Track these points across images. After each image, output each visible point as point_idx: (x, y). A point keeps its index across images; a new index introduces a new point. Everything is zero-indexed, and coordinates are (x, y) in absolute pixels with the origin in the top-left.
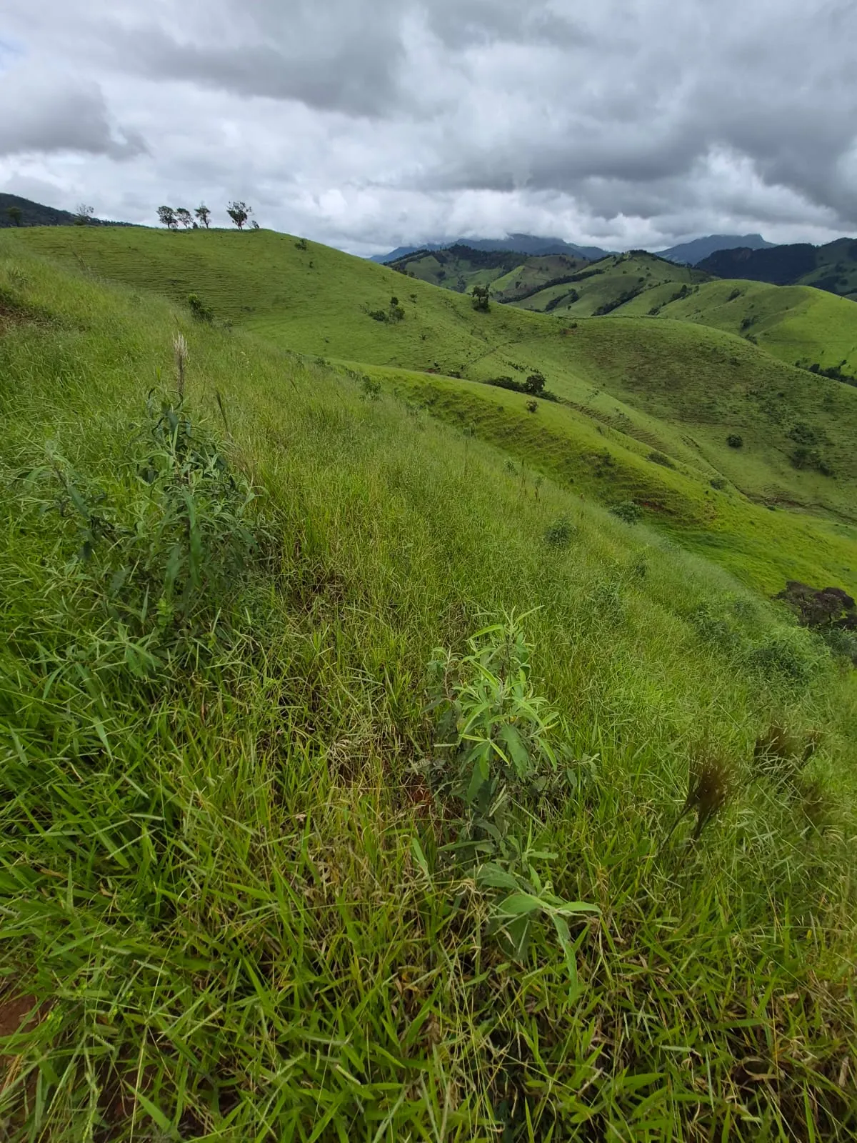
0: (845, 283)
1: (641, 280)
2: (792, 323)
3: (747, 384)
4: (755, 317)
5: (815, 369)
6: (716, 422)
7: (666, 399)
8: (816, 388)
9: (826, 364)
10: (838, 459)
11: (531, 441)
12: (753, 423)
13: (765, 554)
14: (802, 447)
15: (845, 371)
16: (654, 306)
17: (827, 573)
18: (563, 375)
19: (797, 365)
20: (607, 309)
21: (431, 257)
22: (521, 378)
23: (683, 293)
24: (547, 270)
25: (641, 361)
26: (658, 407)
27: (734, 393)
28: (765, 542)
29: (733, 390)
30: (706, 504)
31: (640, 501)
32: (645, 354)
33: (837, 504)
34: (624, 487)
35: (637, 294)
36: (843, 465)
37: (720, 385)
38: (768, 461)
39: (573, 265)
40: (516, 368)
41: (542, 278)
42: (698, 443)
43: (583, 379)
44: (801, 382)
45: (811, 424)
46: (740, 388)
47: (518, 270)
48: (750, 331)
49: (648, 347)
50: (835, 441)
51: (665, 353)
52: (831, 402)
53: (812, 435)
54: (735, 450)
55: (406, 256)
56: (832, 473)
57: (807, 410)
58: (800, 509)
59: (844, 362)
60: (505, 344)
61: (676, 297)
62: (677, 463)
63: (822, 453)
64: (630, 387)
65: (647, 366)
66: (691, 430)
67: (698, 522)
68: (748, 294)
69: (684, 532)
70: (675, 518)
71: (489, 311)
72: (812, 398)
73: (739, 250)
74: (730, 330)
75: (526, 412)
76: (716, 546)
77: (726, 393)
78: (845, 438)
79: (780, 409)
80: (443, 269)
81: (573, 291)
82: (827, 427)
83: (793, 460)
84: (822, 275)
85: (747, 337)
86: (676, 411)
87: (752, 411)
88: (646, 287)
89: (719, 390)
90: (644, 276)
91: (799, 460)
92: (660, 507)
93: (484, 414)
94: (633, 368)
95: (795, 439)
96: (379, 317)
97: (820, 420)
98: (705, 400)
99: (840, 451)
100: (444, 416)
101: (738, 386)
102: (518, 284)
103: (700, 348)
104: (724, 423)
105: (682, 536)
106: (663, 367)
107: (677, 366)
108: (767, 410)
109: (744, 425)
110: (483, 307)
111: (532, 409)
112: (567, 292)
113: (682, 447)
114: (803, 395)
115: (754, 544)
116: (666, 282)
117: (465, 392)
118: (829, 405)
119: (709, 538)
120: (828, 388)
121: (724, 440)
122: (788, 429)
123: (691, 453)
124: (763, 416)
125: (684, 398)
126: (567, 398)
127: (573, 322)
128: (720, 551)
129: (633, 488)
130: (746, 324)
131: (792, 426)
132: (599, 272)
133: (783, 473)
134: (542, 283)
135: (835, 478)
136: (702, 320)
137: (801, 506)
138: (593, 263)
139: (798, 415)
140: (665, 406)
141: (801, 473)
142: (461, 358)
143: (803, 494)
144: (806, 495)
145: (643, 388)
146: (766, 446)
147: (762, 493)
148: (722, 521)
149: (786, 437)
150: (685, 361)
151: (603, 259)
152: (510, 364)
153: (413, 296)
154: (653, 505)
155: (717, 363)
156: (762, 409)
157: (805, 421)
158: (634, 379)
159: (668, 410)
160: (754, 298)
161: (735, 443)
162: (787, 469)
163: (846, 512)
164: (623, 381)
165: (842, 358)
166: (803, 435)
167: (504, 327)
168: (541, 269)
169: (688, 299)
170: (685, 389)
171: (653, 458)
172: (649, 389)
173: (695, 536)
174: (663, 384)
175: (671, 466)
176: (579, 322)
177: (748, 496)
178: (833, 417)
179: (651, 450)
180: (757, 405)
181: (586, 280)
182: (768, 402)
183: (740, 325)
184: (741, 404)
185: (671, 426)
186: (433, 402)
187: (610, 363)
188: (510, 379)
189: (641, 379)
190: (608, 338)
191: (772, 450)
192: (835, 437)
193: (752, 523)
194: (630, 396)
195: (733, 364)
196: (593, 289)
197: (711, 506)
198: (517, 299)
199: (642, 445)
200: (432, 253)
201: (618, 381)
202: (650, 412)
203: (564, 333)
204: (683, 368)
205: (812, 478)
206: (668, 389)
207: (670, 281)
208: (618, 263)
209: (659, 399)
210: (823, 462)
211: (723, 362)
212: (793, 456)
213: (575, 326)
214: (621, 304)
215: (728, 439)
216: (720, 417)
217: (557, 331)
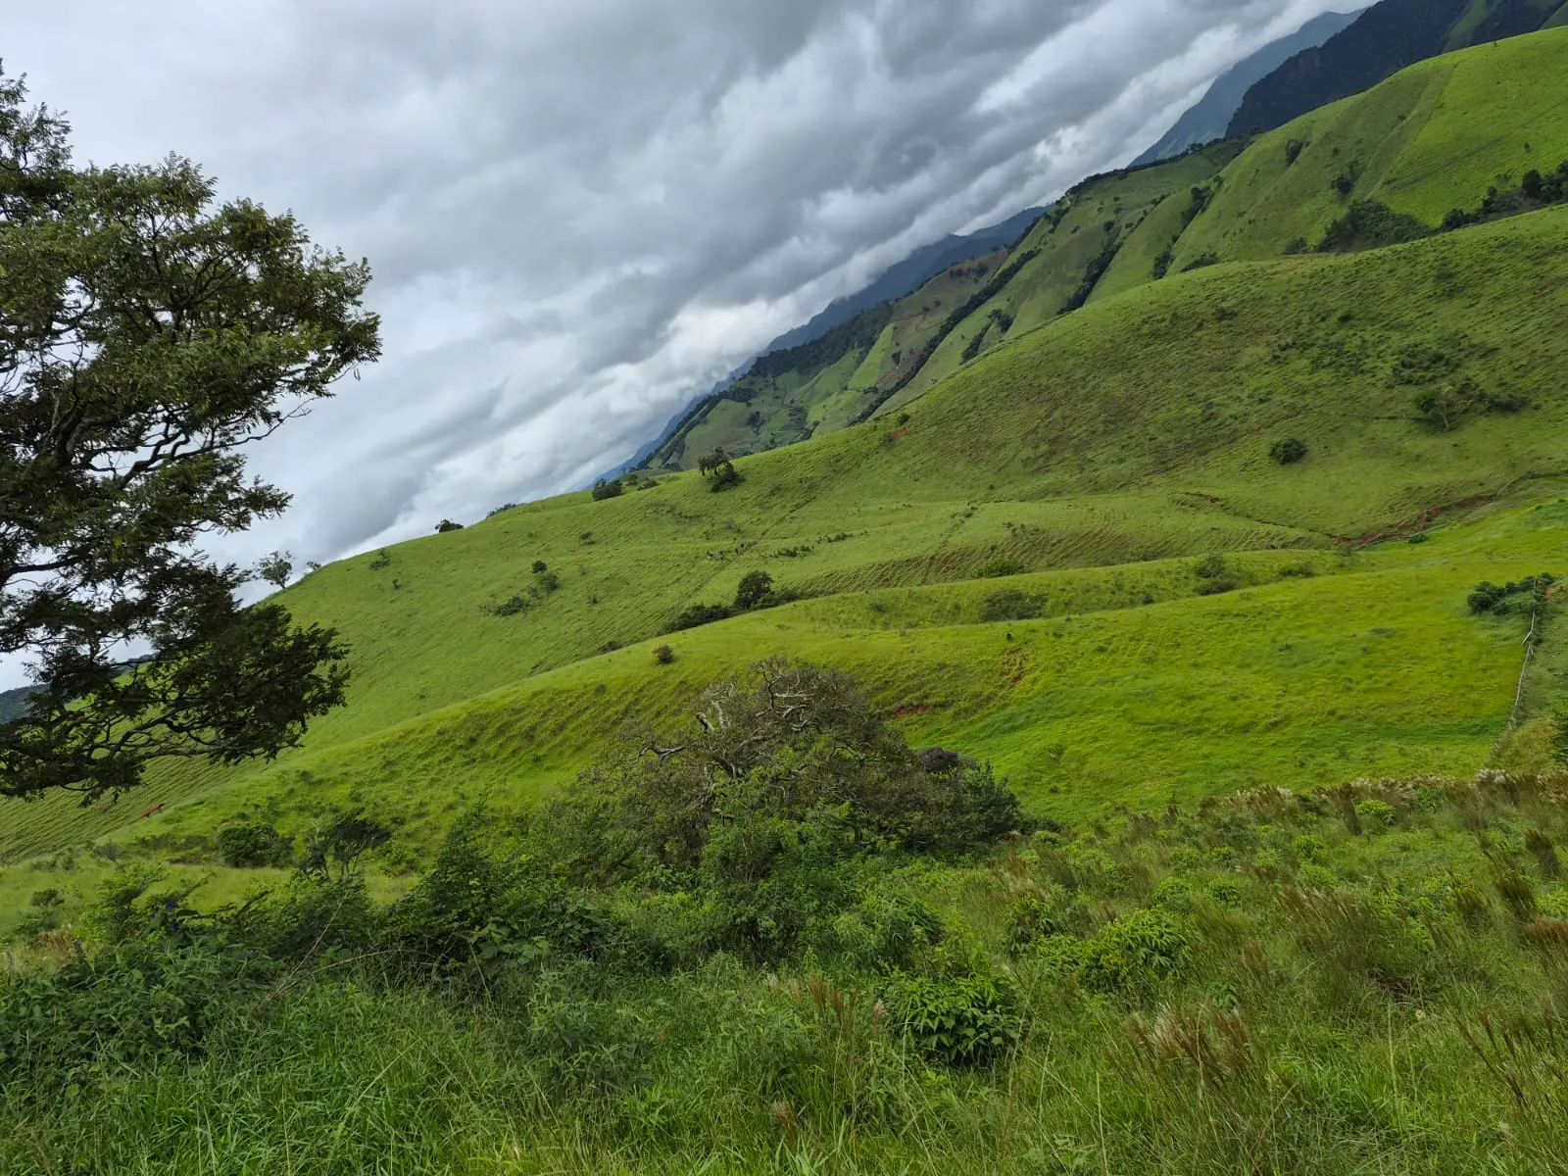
1: (1109, 226)
3: (1267, 337)
4: (1353, 164)
6: (1233, 438)
7: (1117, 449)
8: (1407, 269)
10: (1523, 370)
12: (1308, 399)
13: (1107, 698)
14: (1429, 389)
16: (1161, 249)
20: (1078, 301)
21: (723, 403)
23: (1200, 200)
24: (938, 304)
25: (1042, 412)
26: (1106, 472)
27: (1247, 368)
29: (1245, 359)
31: (890, 714)
32: (1044, 396)
35: (1114, 253)
36: (1538, 374)
37: (1213, 369)
38: (1377, 450)
39: (982, 270)
41: (932, 326)
42: (1215, 493)
43: (946, 498)
44: (1373, 275)
45: (1431, 337)
46: (1253, 352)
47: (886, 335)
48: (1357, 192)
49: (1043, 381)
50: (1493, 341)
51: (1080, 373)
52: (1450, 276)
53: (1439, 358)
54: (1296, 467)
55: (681, 425)
56: (1524, 403)
57: (1410, 315)
58: (1487, 508)
60: (782, 520)
61: (1189, 216)
63: (1482, 377)
64: (1038, 466)
65: (1057, 414)
66: (1191, 478)
67: (989, 699)
68: (1316, 137)
70: (950, 712)
71: (743, 480)
72: (1408, 291)
73: (1292, 62)
75: (651, 670)
76: (1016, 728)
77: (1231, 375)
78: (1511, 325)
79: (1352, 344)
80: (753, 410)
81: (997, 314)
82: (1464, 324)
83: (1430, 421)
86: (1146, 460)
87: (1299, 378)
88: (1124, 232)
89: (1214, 377)
90: (1112, 217)
91: (1435, 418)
92: (921, 705)
93: (569, 713)
94: (1034, 431)
95: (1409, 382)
96: (514, 607)
97: (1449, 317)
98: (1194, 410)
99: (1516, 354)
100: (494, 752)
101: (1250, 350)
102: (896, 357)
103: (1146, 329)
104: (1250, 431)
106: (1087, 398)
107: (1114, 385)
108: (1326, 361)
109: (1294, 411)
110: (730, 480)
111: (665, 660)
112: (985, 322)
113: (1176, 518)
114: (1389, 294)
115: (1092, 690)
116: (1155, 203)
117: (535, 695)
118: (1449, 284)
119: (1009, 719)
120: (1431, 256)
121: (1265, 461)
122: (1385, 371)
124: (1324, 376)
125: (1151, 429)
127: (900, 412)
128: (1022, 734)
130: (1345, 187)
131: (1392, 361)
132: (1030, 256)
133: (1417, 458)
135: (1537, 408)
137: (1486, 499)
138: (1012, 248)
139: (1395, 336)
140: (1121, 461)
141: (1457, 437)
143: (1483, 472)
144: (1490, 473)
145: (1068, 454)
146: (1359, 425)
147: (1388, 519)
148: (1034, 675)
149: (1389, 387)
150: (1125, 365)
151: (1029, 230)
152: (779, 554)
153: (585, 537)
154: (912, 708)
155: (1189, 335)
156: (1317, 365)
157: (1414, 338)
158: (1044, 448)
159: (1129, 467)
160: (1329, 137)
161: (1290, 454)
162: (1425, 444)
164: (1025, 462)
166: (1414, 365)
167: (777, 490)
168: (926, 310)
169: (1214, 207)
170: (1146, 414)
172: (1076, 451)
174: (1101, 427)
176: (909, 410)
178: (1467, 302)
180: (1305, 362)
181: (1012, 283)
182: (1321, 347)
183: (1333, 193)
184: (1273, 376)
185: (1147, 491)
186: (472, 741)
187: (988, 445)
188: (699, 608)
189: (1053, 441)
190: (969, 406)
191: (1374, 425)
192: (1490, 332)
194: (1048, 479)
195: (1220, 319)
196: (1028, 290)
197: (1016, 657)
198: (902, 384)
200: (723, 395)
201: (1017, 466)
202: (1096, 488)
204: (1125, 381)
205: (1485, 435)
206: (1114, 431)
207: (1163, 198)
208: (1056, 223)
209: (1103, 457)
210: (1493, 391)
211: (1200, 326)
212: (1421, 414)
213: (905, 418)
214: (1092, 285)
215: (1273, 454)
216: (1236, 424)
217: (876, 443)
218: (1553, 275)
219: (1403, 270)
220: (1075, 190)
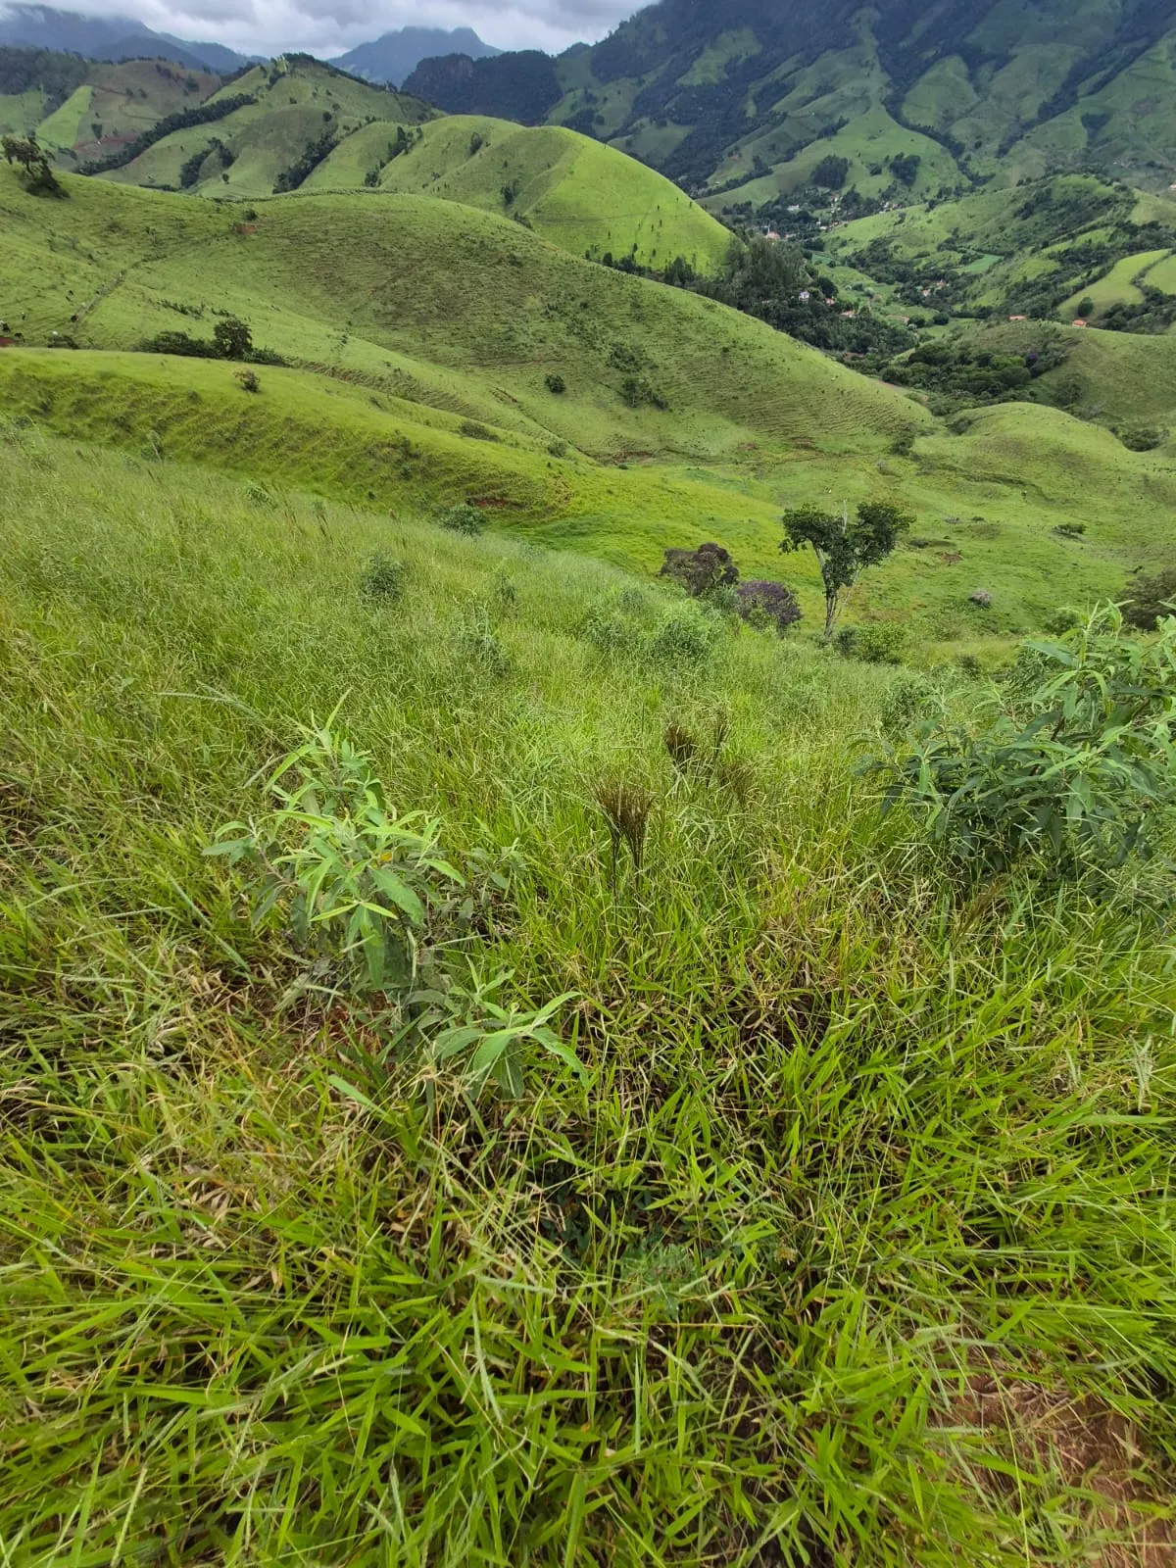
0: (601, 121)
1: (327, 117)
2: (562, 190)
3: (541, 294)
4: (516, 182)
5: (608, 260)
6: (524, 360)
8: (618, 289)
9: (620, 252)
10: (668, 385)
11: (276, 445)
12: (567, 353)
13: (634, 527)
14: (627, 376)
15: (641, 261)
16: (371, 169)
17: (697, 530)
18: (277, 315)
19: (587, 256)
20: (294, 179)
22: (203, 332)
24: (143, 95)
25: (389, 274)
26: (443, 349)
27: (530, 311)
28: (630, 512)
29: (528, 304)
30: (553, 481)
31: (476, 500)
32: (389, 260)
33: (681, 443)
34: (447, 484)
35: (332, 147)
36: (673, 391)
37: (509, 301)
38: (600, 405)
39: (192, 86)
40: (183, 311)
41: (142, 117)
42: (515, 397)
43: (311, 316)
44: (600, 283)
45: (628, 342)
46: (533, 302)
47: (81, 95)
48: (516, 206)
49: (388, 246)
50: (657, 360)
51: (416, 255)
52: (639, 306)
53: (633, 358)
54: (559, 397)
56: (666, 405)
57: (618, 323)
58: (650, 460)
59: (635, 248)
60: (136, 266)
61: (394, 150)
62: (499, 432)
63: (650, 381)
64: (389, 322)
65: (400, 282)
66: (498, 378)
67: (553, 508)
68: (495, 141)
69: (544, 527)
70: (526, 511)
71: (66, 195)
72: (618, 305)
74: (490, 208)
75: (243, 394)
76: (583, 534)
77: (521, 312)
78: (665, 354)
79: (589, 326)
81: (216, 142)
82: (645, 343)
83: (625, 397)
84: (573, 108)
85: (517, 218)
86: (469, 352)
87: (560, 335)
88: (341, 132)
89: (511, 308)
90: (331, 111)
91: (632, 395)
92: (501, 501)
93: (166, 412)
94: (382, 288)
95: (617, 367)
97: (633, 336)
98: (499, 327)
99: (666, 374)
100: (87, 431)
101: (531, 298)
103: (462, 242)
104: (534, 360)
105: (543, 533)
106: (423, 280)
107: (442, 276)
108: (576, 330)
109: (559, 357)
110: (45, 186)
111: (251, 387)
112: (207, 146)
113: (495, 407)
114: (607, 301)
115: (621, 519)
116: (369, 120)
117: (105, 376)
118: (637, 312)
119: (573, 526)
120: (630, 287)
121: (543, 385)
122: (606, 354)
123: (511, 414)
124: (573, 340)
126: (301, 355)
127: (246, 207)
128: (590, 539)
129: (459, 483)
130: (509, 197)
131: (609, 348)
132: (247, 100)
133: (620, 418)
134: (149, 127)
135: (671, 411)
136: (446, 192)
137: (650, 455)
138: (227, 80)
139: (611, 333)
140: (452, 345)
141: (638, 413)
142: (57, 305)
143: (648, 439)
144: (650, 441)
145: (410, 321)
146: (591, 383)
147: (607, 450)
148: (578, 499)
149: (608, 366)
150: (449, 264)
151: (242, 72)
152: (167, 305)
154: (492, 501)
155: (493, 266)
156: (570, 331)
157: (619, 339)
158: (391, 307)
159: (457, 352)
160: (501, 148)
161: (556, 387)
162: (624, 410)
163: (692, 451)
164: (377, 313)
165: (632, 241)
166: (625, 359)
167: (114, 227)
168: (129, 93)
169: (415, 152)
170: (467, 314)
171: (468, 431)
172: (418, 322)
173: (556, 529)
174: (436, 311)
175: (494, 438)
176: (257, 208)
177: (595, 457)
178: (646, 329)
179: (460, 420)
180: (562, 325)
181: (230, 118)
182: (573, 319)
183: (500, 197)
184: (546, 325)
185: (470, 376)
186: (45, 408)
187: (342, 282)
188: (184, 337)
189: (399, 305)
190: (320, 236)
191: (599, 387)
192: (656, 355)
193: (610, 492)
194: (397, 337)
195: (513, 264)
196: (249, 136)
197: (559, 482)
198: (112, 164)
199: (445, 414)
201: (368, 314)
202: (436, 361)
203: (238, 231)
204: (450, 279)
205: (650, 416)
206: (445, 318)
207: (374, 119)
208: (273, 81)
209: (439, 336)
210: (654, 392)
211: (499, 263)
212: (623, 391)
213: (252, 216)
214: (313, 166)
215: (548, 382)
216: (526, 352)
217: (224, 228)
218: (685, 333)
219: (616, 289)
220: (290, 58)
